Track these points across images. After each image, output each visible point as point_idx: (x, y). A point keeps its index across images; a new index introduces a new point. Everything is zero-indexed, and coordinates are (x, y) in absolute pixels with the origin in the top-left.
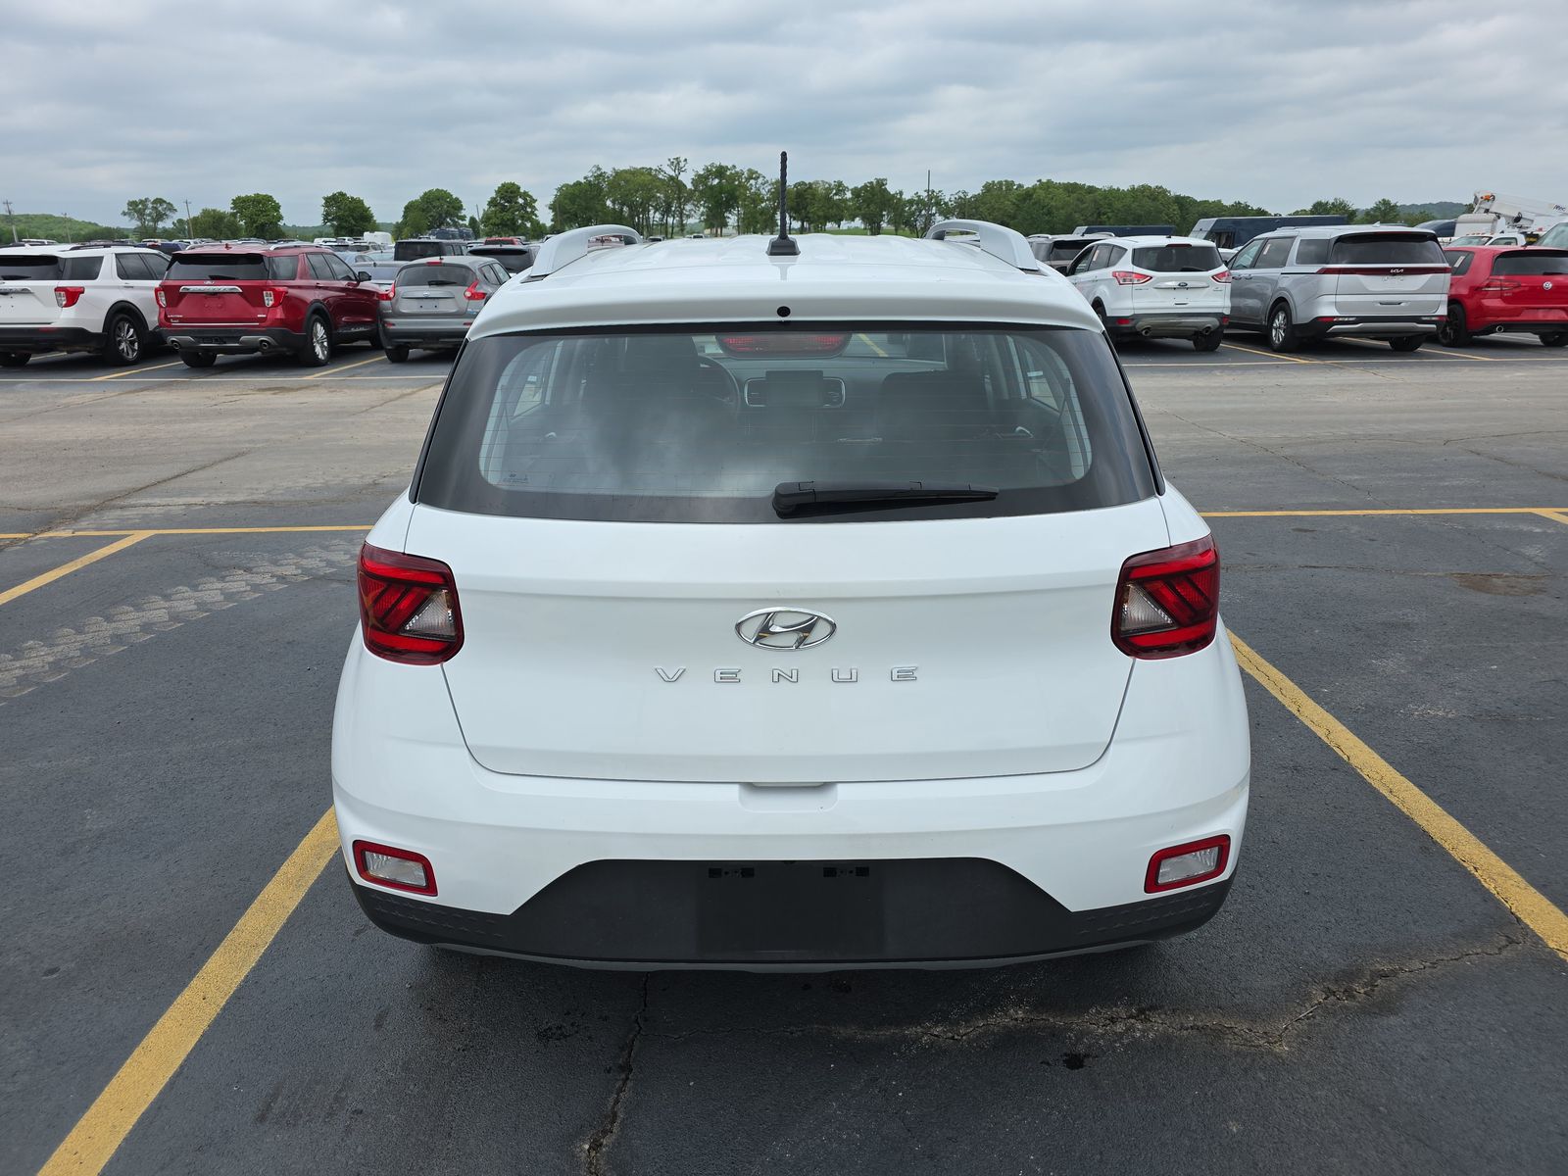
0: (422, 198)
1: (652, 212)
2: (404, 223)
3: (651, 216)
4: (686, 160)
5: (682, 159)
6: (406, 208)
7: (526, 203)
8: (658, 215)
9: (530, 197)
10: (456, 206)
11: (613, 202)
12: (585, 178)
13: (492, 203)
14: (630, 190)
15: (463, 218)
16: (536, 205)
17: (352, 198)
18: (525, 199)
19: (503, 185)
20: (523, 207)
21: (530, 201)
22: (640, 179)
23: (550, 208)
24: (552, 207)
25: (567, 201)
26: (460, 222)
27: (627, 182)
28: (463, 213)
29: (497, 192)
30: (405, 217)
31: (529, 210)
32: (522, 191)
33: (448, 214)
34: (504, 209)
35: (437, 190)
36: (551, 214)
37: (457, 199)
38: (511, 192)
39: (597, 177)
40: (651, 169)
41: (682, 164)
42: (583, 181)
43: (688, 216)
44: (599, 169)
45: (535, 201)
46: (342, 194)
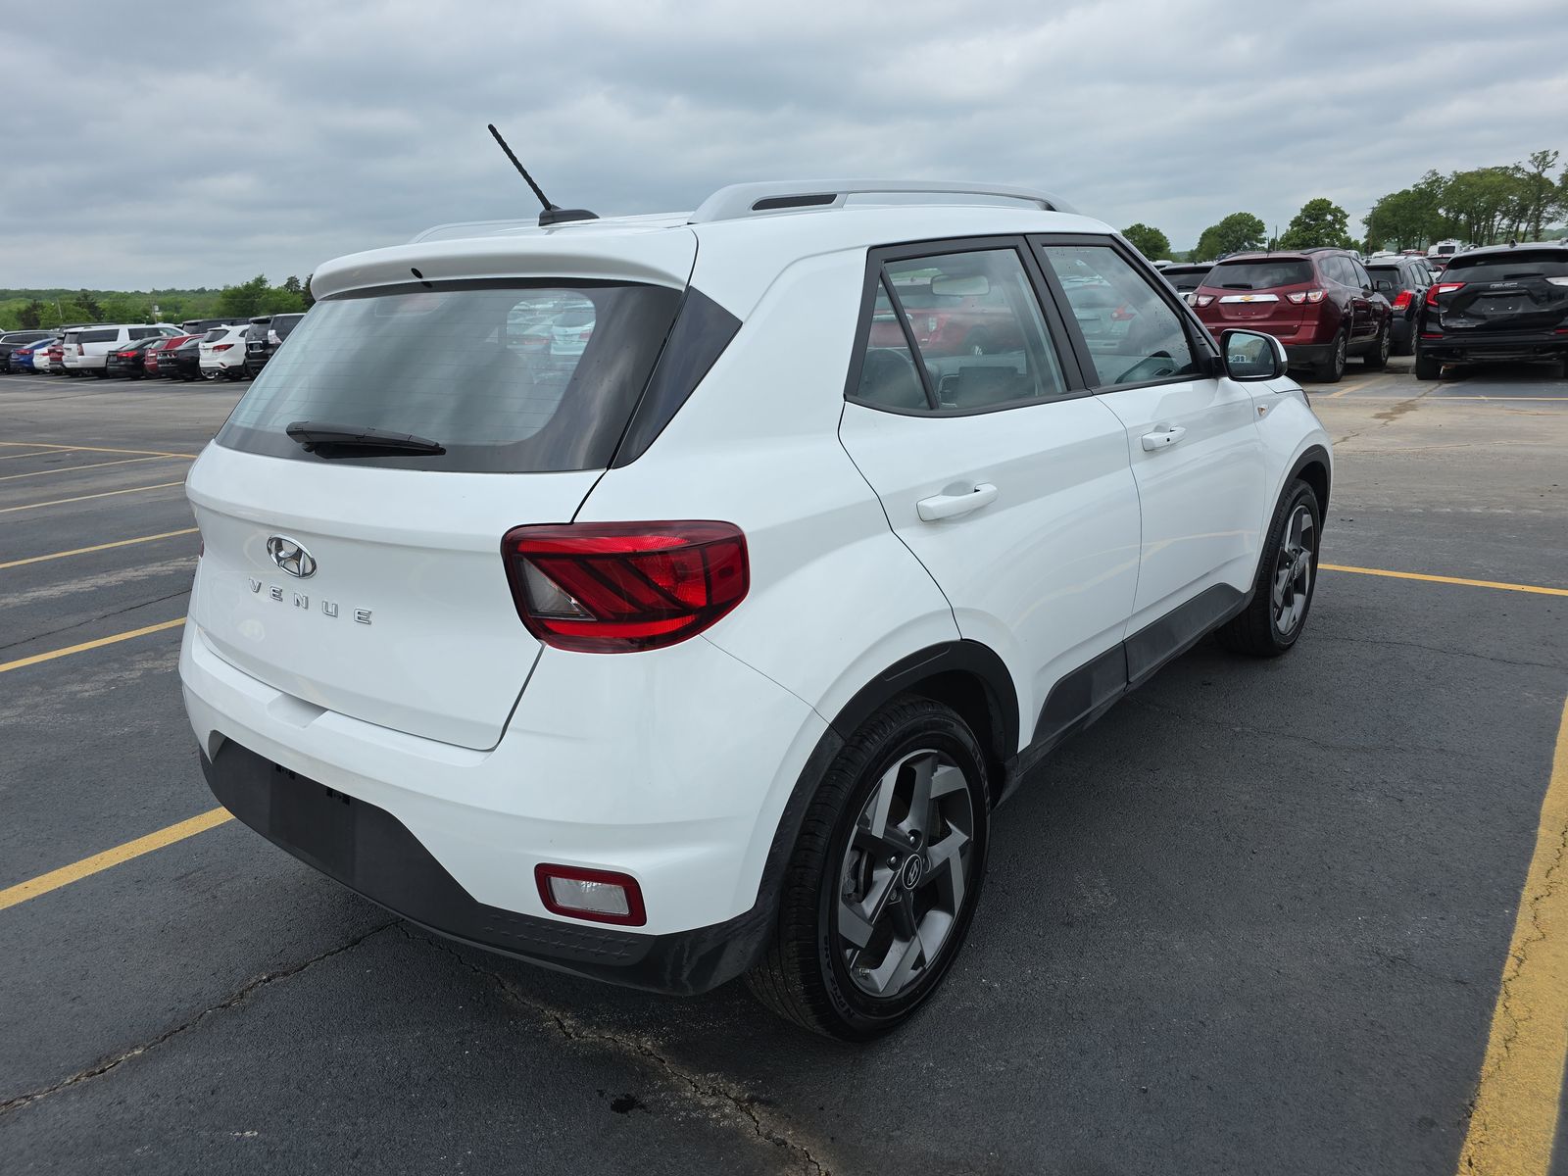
0: (1222, 224)
1: (1498, 218)
2: (1199, 250)
3: (1496, 223)
4: (1556, 153)
5: (1551, 153)
6: (1204, 235)
7: (1335, 220)
8: (1506, 222)
9: (1342, 212)
10: (1258, 227)
11: (1448, 211)
12: (1415, 186)
13: (1296, 223)
14: (1474, 194)
15: (1262, 241)
16: (1347, 221)
17: (1150, 229)
18: (1335, 216)
19: (1311, 203)
20: (1331, 224)
21: (1340, 216)
22: (1487, 180)
23: (1364, 223)
24: (1367, 222)
25: (1387, 214)
26: (1259, 245)
27: (1470, 185)
28: (1264, 235)
29: (1303, 211)
30: (1201, 244)
31: (1337, 227)
32: (1333, 206)
33: (1247, 238)
34: (1308, 228)
35: (1240, 214)
36: (1365, 230)
37: (1259, 222)
38: (1320, 209)
39: (1430, 184)
40: (1507, 168)
41: (1549, 159)
42: (1412, 189)
43: (1550, 220)
44: (1435, 174)
45: (1346, 216)
46: (1140, 226)
